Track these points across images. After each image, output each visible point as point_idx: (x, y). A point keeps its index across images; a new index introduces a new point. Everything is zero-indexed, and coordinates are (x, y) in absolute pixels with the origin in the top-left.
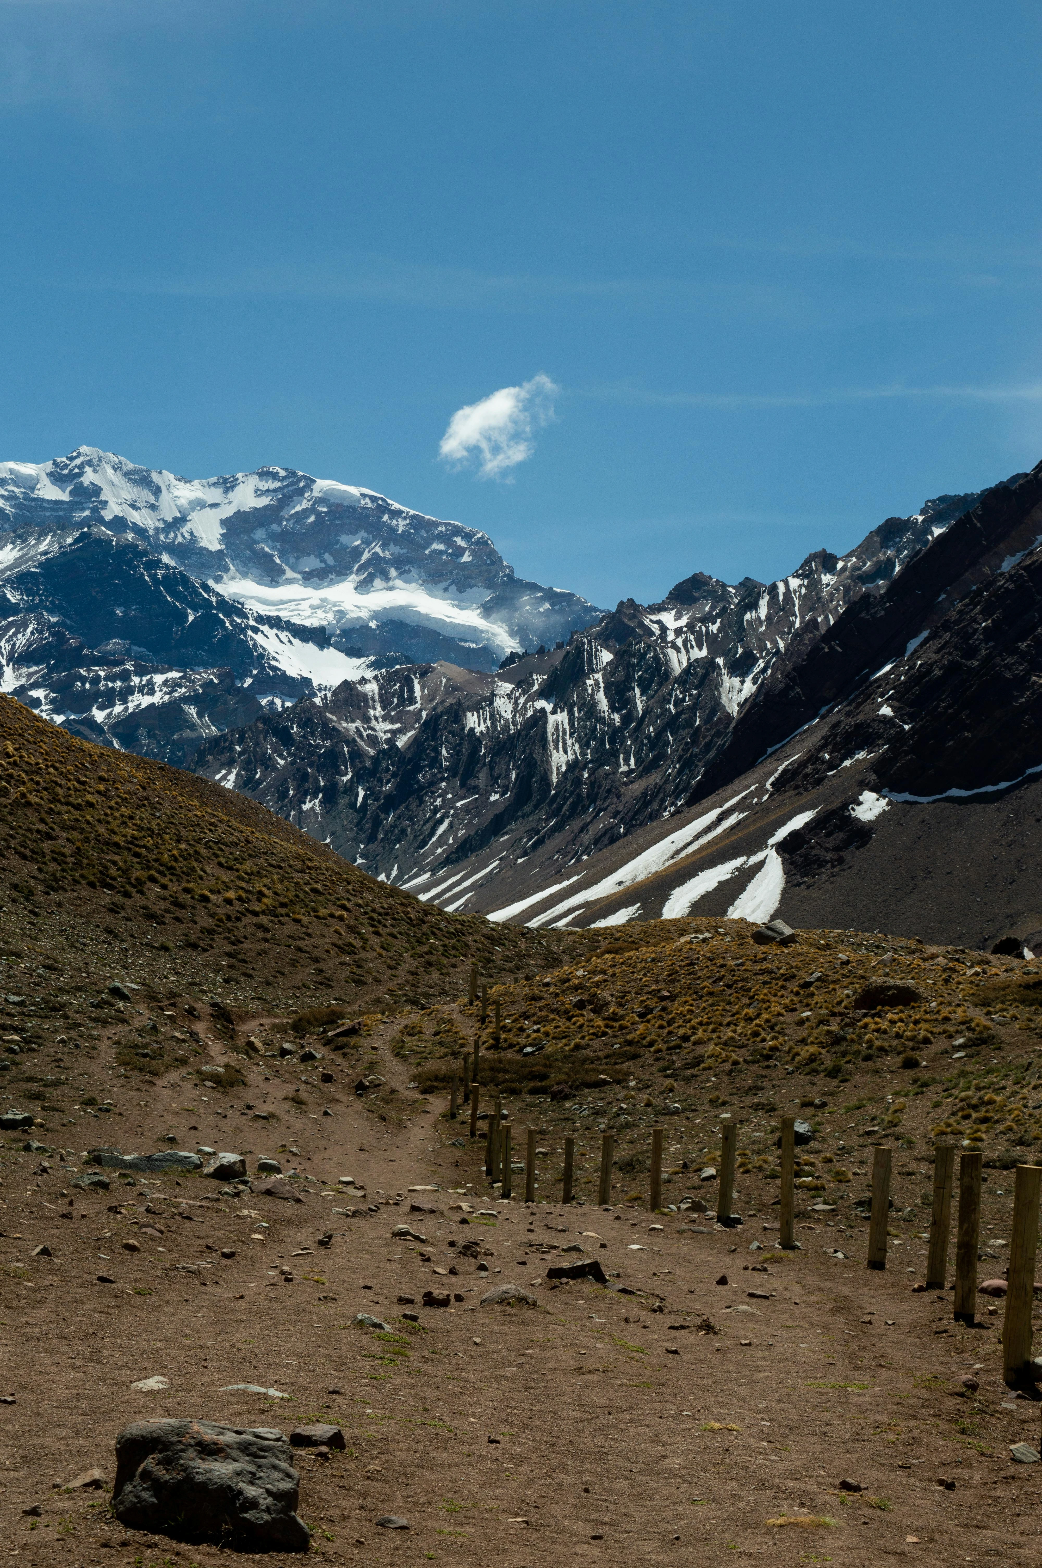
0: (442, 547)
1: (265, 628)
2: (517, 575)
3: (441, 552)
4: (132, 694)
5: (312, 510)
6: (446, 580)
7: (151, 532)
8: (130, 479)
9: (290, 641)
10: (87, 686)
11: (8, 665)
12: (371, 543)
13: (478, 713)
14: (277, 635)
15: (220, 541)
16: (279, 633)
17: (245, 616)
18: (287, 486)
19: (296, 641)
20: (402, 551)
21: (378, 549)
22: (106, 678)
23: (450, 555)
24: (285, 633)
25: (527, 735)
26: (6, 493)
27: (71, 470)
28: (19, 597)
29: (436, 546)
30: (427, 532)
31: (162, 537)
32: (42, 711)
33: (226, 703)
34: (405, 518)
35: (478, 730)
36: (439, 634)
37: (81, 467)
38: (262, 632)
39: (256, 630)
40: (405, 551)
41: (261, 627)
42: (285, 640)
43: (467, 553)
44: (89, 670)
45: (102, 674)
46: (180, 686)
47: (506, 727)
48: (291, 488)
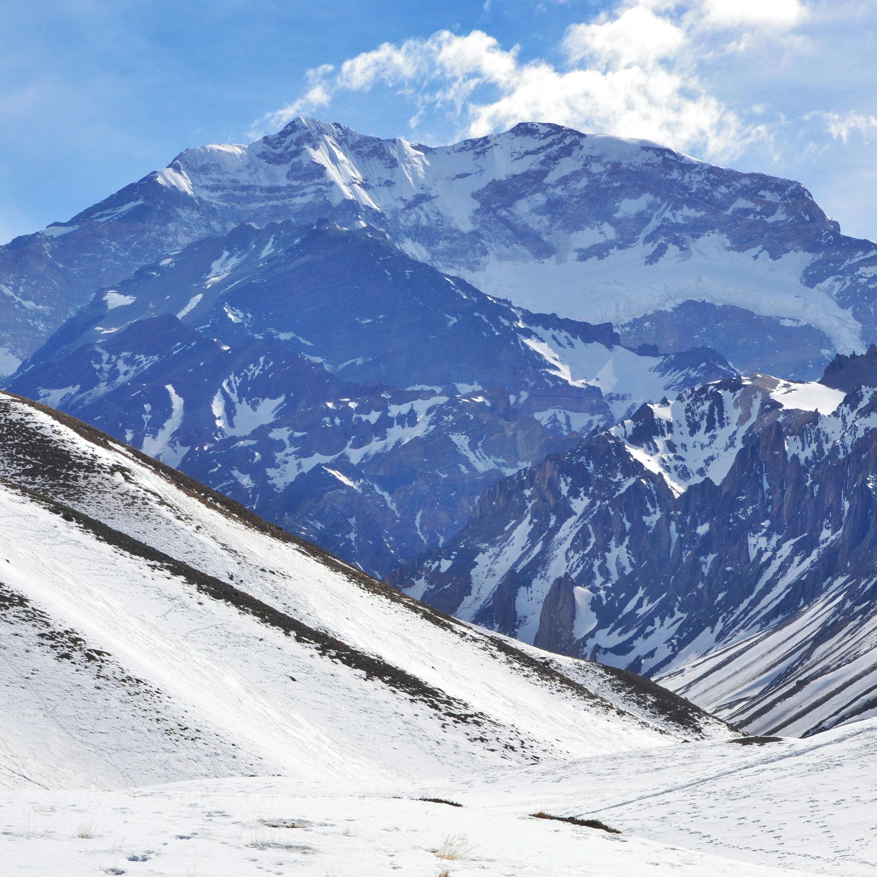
0: (747, 204)
1: (539, 330)
2: (844, 232)
3: (747, 212)
4: (391, 426)
5: (585, 172)
6: (756, 246)
7: (388, 216)
8: (359, 153)
9: (570, 344)
10: (337, 421)
11: (240, 402)
12: (659, 206)
13: (802, 437)
14: (554, 338)
15: (474, 221)
16: (556, 333)
17: (513, 318)
18: (550, 145)
19: (578, 342)
20: (698, 215)
21: (668, 214)
22: (358, 410)
23: (759, 213)
24: (564, 333)
25: (858, 460)
26: (211, 183)
27: (287, 148)
28: (241, 315)
29: (742, 203)
30: (728, 187)
31: (402, 220)
32: (287, 455)
33: (502, 430)
34: (699, 173)
35: (802, 457)
36: (752, 314)
37: (298, 142)
38: (536, 335)
39: (528, 334)
40: (703, 213)
41: (534, 329)
42: (564, 342)
43: (779, 210)
44: (337, 403)
45: (353, 405)
46: (447, 414)
47: (835, 449)
48: (556, 147)
